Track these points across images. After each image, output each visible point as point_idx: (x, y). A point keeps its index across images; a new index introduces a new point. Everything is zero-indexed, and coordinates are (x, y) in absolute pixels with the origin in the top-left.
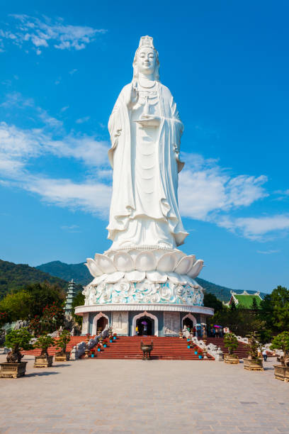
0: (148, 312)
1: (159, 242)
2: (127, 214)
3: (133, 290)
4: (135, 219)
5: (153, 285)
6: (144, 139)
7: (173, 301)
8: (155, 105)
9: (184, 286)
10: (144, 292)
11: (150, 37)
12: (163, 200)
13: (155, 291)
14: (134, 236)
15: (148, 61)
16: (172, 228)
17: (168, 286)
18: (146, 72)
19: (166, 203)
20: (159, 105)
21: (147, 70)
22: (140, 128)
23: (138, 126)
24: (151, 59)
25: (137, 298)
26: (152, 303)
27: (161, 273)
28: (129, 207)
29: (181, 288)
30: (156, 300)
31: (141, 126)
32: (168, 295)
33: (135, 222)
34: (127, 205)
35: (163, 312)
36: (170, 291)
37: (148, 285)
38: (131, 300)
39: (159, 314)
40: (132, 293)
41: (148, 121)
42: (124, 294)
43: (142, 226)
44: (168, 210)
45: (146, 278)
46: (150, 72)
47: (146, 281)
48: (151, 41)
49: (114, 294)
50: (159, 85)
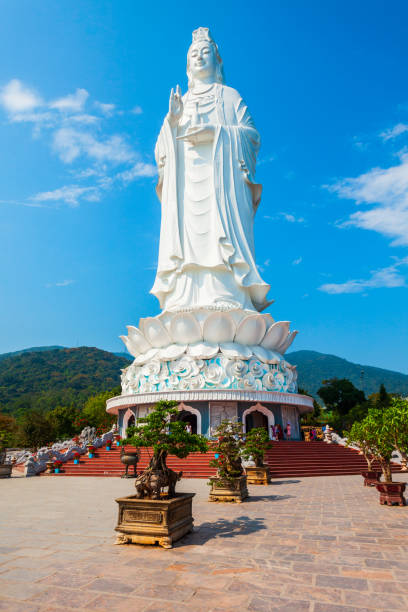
0: (187, 403)
1: (216, 302)
2: (173, 267)
3: (165, 371)
4: (182, 273)
5: (194, 363)
6: (196, 162)
7: (228, 385)
8: (209, 112)
9: (247, 361)
10: (181, 375)
11: (204, 29)
12: (222, 240)
13: (196, 372)
14: (182, 295)
15: (201, 59)
16: (239, 279)
17: (218, 363)
18: (201, 76)
19: (228, 244)
20: (216, 112)
21: (201, 71)
22: (190, 149)
23: (187, 145)
24: (205, 56)
25: (170, 383)
26: (192, 388)
27: (211, 344)
28: (174, 258)
29: (240, 364)
30: (198, 385)
31: (192, 146)
32: (216, 377)
33: (184, 276)
34: (172, 254)
35: (207, 402)
36: (220, 370)
37: (187, 363)
38: (163, 388)
39: (202, 405)
40: (164, 376)
41: (196, 134)
42: (154, 380)
43: (193, 281)
44: (231, 254)
45: (185, 353)
46: (207, 74)
47: (186, 357)
48: (206, 33)
49: (143, 381)
50: (218, 87)
